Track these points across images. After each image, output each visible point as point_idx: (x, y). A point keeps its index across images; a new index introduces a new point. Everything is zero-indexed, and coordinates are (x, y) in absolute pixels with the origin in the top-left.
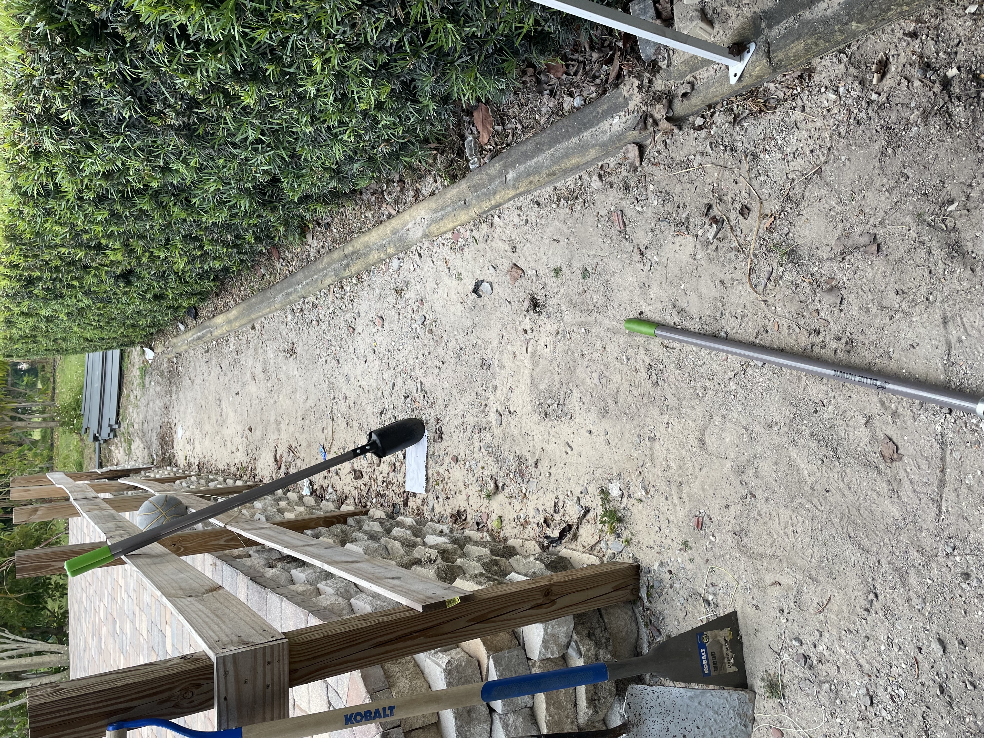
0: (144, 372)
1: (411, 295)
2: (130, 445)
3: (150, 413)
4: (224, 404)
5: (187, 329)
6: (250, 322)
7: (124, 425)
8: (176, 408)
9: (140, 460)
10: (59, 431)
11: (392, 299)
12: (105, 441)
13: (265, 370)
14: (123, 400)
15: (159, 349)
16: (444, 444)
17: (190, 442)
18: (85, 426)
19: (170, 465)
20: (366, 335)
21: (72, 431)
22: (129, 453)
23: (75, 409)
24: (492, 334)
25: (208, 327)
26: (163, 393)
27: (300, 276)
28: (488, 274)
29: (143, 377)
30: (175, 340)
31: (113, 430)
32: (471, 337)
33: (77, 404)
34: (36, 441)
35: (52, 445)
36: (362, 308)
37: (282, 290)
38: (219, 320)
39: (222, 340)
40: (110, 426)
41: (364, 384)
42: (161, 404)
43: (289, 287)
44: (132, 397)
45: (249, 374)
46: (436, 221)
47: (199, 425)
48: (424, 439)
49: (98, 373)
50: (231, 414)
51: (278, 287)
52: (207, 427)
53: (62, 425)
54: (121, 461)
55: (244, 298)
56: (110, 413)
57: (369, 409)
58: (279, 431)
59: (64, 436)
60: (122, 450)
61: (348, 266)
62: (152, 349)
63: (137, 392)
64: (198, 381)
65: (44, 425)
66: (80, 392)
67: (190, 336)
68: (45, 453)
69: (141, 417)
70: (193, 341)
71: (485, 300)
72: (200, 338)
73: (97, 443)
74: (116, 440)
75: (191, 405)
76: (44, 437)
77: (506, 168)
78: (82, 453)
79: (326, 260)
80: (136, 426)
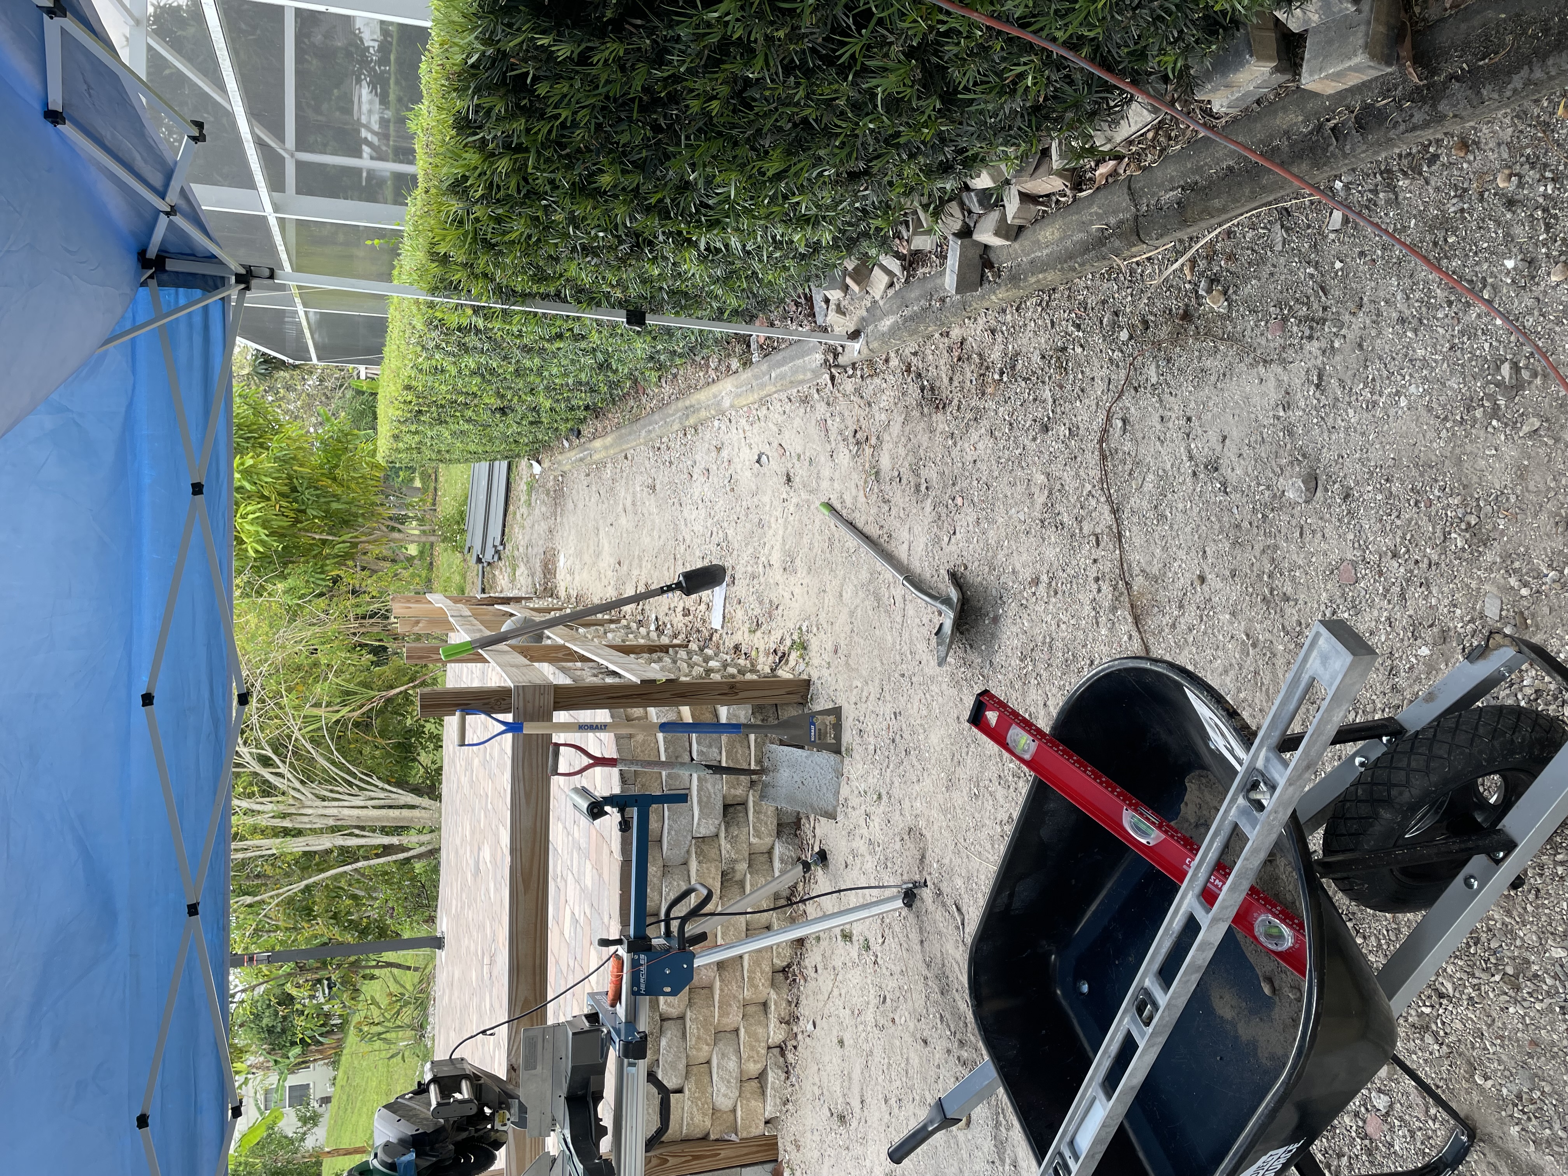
0: (531, 488)
1: (725, 453)
2: (514, 570)
3: (535, 536)
4: (602, 534)
5: (571, 448)
6: (622, 451)
7: (509, 547)
8: (560, 533)
9: (524, 589)
10: (439, 548)
11: (714, 454)
12: (489, 564)
13: (634, 504)
14: (509, 518)
15: (546, 464)
16: (735, 588)
17: (571, 572)
18: (468, 545)
19: (551, 596)
20: (698, 483)
21: (455, 548)
22: (513, 581)
23: (458, 523)
24: (766, 499)
25: (588, 449)
26: (548, 514)
27: (656, 417)
28: (766, 449)
29: (529, 494)
30: (560, 457)
31: (497, 552)
32: (755, 499)
33: (461, 517)
34: (413, 558)
35: (431, 564)
36: (698, 458)
37: (645, 426)
38: (598, 444)
39: (601, 465)
40: (495, 546)
41: (695, 529)
42: (546, 527)
43: (650, 424)
44: (518, 516)
45: (621, 506)
46: (738, 396)
47: (579, 554)
48: (725, 584)
49: (484, 483)
50: (606, 545)
51: (641, 422)
52: (586, 558)
53: (443, 541)
54: (505, 588)
55: (618, 426)
56: (495, 531)
57: (698, 553)
58: (641, 567)
59: (445, 554)
60: (506, 575)
61: (687, 417)
62: (539, 462)
63: (524, 510)
64: (580, 505)
65: (424, 539)
66: (464, 503)
67: (574, 455)
68: (424, 573)
69: (526, 539)
70: (576, 461)
71: (764, 470)
72: (581, 460)
73: (481, 566)
74: (501, 564)
75: (573, 532)
76: (422, 553)
77: (770, 369)
78: (464, 577)
79: (673, 407)
80: (521, 549)
